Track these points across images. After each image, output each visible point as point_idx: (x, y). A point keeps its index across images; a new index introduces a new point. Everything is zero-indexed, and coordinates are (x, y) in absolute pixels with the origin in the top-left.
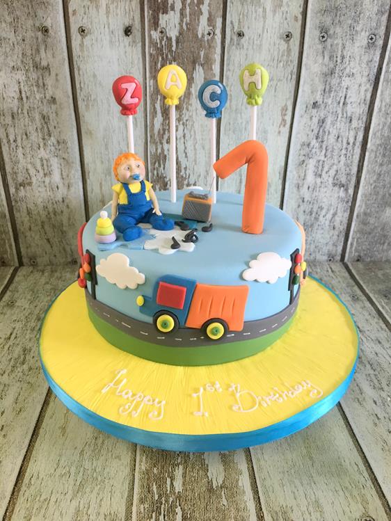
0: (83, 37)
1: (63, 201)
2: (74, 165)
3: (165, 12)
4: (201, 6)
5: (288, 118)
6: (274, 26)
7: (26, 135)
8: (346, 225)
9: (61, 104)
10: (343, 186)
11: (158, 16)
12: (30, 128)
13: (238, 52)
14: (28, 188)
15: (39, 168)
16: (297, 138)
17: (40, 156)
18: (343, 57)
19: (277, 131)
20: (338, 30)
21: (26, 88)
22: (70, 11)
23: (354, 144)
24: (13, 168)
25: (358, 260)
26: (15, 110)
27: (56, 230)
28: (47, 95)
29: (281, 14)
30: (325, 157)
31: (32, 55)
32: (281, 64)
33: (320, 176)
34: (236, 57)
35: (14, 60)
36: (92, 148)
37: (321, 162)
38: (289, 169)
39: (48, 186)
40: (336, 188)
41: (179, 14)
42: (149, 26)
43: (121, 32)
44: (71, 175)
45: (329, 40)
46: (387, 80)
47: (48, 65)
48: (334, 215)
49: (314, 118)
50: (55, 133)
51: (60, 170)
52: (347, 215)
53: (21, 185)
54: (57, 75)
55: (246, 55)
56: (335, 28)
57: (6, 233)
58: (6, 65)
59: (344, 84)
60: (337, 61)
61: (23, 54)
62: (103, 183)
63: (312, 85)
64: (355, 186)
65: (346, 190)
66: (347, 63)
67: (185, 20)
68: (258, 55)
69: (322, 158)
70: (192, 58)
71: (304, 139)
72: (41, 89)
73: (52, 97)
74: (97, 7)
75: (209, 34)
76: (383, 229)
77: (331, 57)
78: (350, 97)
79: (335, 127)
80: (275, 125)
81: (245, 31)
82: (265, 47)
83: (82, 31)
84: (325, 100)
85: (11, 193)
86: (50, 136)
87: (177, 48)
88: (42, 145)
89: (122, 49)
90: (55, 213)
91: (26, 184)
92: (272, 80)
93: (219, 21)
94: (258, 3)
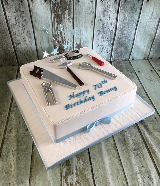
0: (33, 3)
1: (30, 48)
2: (32, 38)
5: (93, 24)
7: (18, 30)
8: (111, 51)
9: (28, 21)
12: (19, 29)
14: (20, 45)
15: (23, 39)
16: (96, 28)
17: (22, 36)
18: (108, 6)
19: (90, 26)
21: (17, 17)
23: (113, 30)
24: (15, 40)
25: (115, 61)
26: (14, 24)
27: (28, 56)
30: (105, 34)
31: (18, 8)
32: (91, 9)
33: (103, 39)
34: (77, 7)
35: (13, 9)
36: (37, 33)
37: (103, 35)
38: (94, 37)
39: (25, 44)
40: (108, 42)
43: (44, 1)
44: (32, 41)
46: (121, 12)
47: (23, 11)
48: (108, 49)
49: (101, 24)
50: (26, 29)
51: (28, 40)
52: (111, 49)
53: (17, 44)
55: (80, 7)
57: (14, 57)
58: (11, 11)
59: (109, 14)
60: (106, 7)
61: (16, 8)
62: (41, 42)
63: (99, 14)
64: (113, 41)
65: (111, 42)
66: (109, 8)
68: (84, 7)
70: (65, 8)
71: (98, 29)
72: (22, 17)
73: (25, 20)
75: (69, 1)
76: (121, 52)
77: (104, 6)
78: (111, 17)
79: (107, 26)
82: (86, 5)
83: (32, 1)
84: (104, 19)
85: (15, 46)
86: (25, 30)
87: (60, 5)
88: (23, 33)
89: (44, 6)
90: (28, 51)
91: (19, 44)
92: (88, 13)
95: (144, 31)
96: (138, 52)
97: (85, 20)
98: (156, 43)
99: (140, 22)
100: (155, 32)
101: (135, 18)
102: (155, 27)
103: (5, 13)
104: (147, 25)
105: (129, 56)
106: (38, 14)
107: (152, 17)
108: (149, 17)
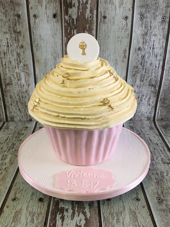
0: (35, 19)
1: (26, 92)
2: (31, 76)
3: (71, 7)
4: (87, 5)
5: (127, 55)
6: (120, 13)
7: (10, 62)
8: (155, 104)
9: (25, 48)
10: (153, 86)
11: (68, 9)
12: (12, 59)
13: (104, 25)
14: (11, 86)
15: (15, 76)
16: (131, 64)
17: (16, 72)
18: (151, 27)
19: (122, 61)
20: (148, 15)
21: (10, 42)
22: (30, 7)
23: (159, 67)
24: (4, 77)
26: (5, 51)
27: (23, 105)
28: (19, 44)
29: (123, 8)
31: (13, 27)
32: (124, 30)
33: (143, 81)
34: (103, 27)
35: (5, 29)
36: (39, 68)
37: (143, 75)
38: (128, 78)
39: (19, 85)
40: (150, 87)
41: (77, 8)
42: (64, 13)
43: (52, 16)
44: (30, 80)
45: (144, 19)
47: (20, 31)
48: (149, 99)
49: (139, 55)
50: (23, 61)
51: (25, 78)
52: (155, 99)
53: (7, 85)
55: (108, 26)
56: (147, 13)
58: (1, 31)
59: (152, 39)
60: (148, 29)
61: (9, 26)
63: (137, 40)
64: (159, 86)
65: (155, 88)
66: (153, 29)
67: (80, 11)
68: (113, 26)
69: (144, 73)
70: (83, 28)
71: (135, 65)
72: (17, 42)
73: (22, 45)
74: (41, 6)
75: (91, 17)
77: (145, 27)
78: (155, 45)
79: (149, 59)
80: (121, 57)
81: (107, 15)
82: (116, 23)
83: (35, 16)
84: (144, 47)
85: (3, 88)
86: (21, 62)
87: (76, 23)
88: (17, 67)
89: (52, 24)
90: (22, 97)
91: (10, 84)
92: (119, 37)
93: (95, 11)
94: (113, 3)
97: (114, 50)
106: (42, 37)
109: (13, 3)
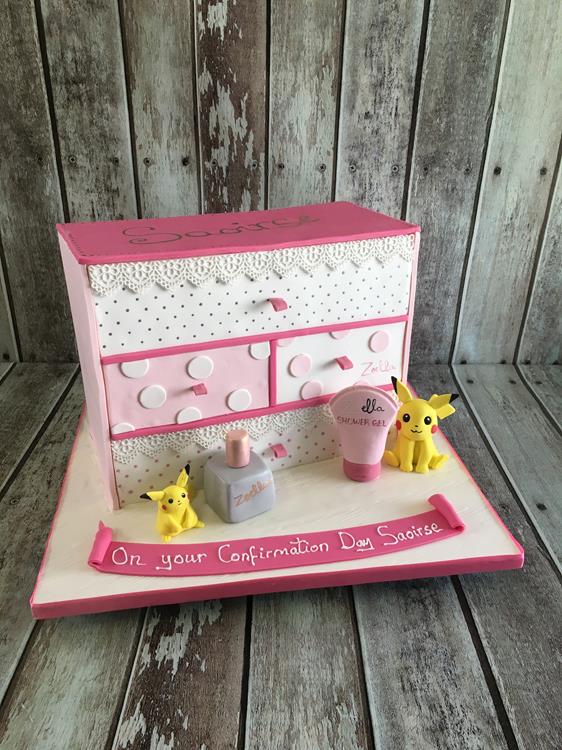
0: (148, 166)
3: (217, 147)
4: (246, 143)
6: (310, 160)
11: (210, 150)
13: (279, 180)
18: (371, 185)
20: (365, 162)
21: (98, 207)
22: (137, 145)
28: (114, 211)
29: (315, 150)
31: (104, 180)
32: (318, 191)
34: (278, 184)
35: (89, 184)
41: (228, 149)
42: (203, 158)
43: (179, 162)
45: (357, 170)
46: (413, 204)
47: (118, 188)
54: (125, 197)
55: (287, 182)
56: (362, 160)
58: (81, 188)
59: (375, 207)
60: (366, 188)
61: (96, 179)
66: (375, 189)
67: (233, 154)
68: (297, 183)
70: (240, 184)
72: (111, 208)
73: (120, 215)
74: (160, 143)
75: (254, 165)
77: (360, 185)
81: (285, 163)
82: (303, 177)
83: (147, 161)
87: (227, 175)
89: (180, 176)
93: (262, 156)
94: (295, 141)
95: (493, 269)
96: (478, 336)
98: (536, 310)
99: (478, 238)
100: (531, 271)
101: (462, 224)
102: (529, 254)
103: (65, 192)
104: (502, 245)
105: (449, 350)
106: (161, 200)
107: (517, 223)
108: (506, 223)
109: (105, 137)
